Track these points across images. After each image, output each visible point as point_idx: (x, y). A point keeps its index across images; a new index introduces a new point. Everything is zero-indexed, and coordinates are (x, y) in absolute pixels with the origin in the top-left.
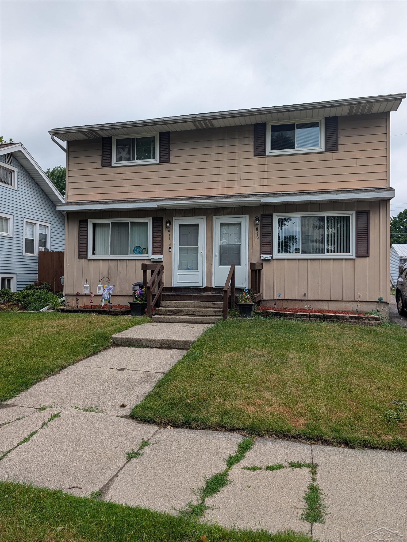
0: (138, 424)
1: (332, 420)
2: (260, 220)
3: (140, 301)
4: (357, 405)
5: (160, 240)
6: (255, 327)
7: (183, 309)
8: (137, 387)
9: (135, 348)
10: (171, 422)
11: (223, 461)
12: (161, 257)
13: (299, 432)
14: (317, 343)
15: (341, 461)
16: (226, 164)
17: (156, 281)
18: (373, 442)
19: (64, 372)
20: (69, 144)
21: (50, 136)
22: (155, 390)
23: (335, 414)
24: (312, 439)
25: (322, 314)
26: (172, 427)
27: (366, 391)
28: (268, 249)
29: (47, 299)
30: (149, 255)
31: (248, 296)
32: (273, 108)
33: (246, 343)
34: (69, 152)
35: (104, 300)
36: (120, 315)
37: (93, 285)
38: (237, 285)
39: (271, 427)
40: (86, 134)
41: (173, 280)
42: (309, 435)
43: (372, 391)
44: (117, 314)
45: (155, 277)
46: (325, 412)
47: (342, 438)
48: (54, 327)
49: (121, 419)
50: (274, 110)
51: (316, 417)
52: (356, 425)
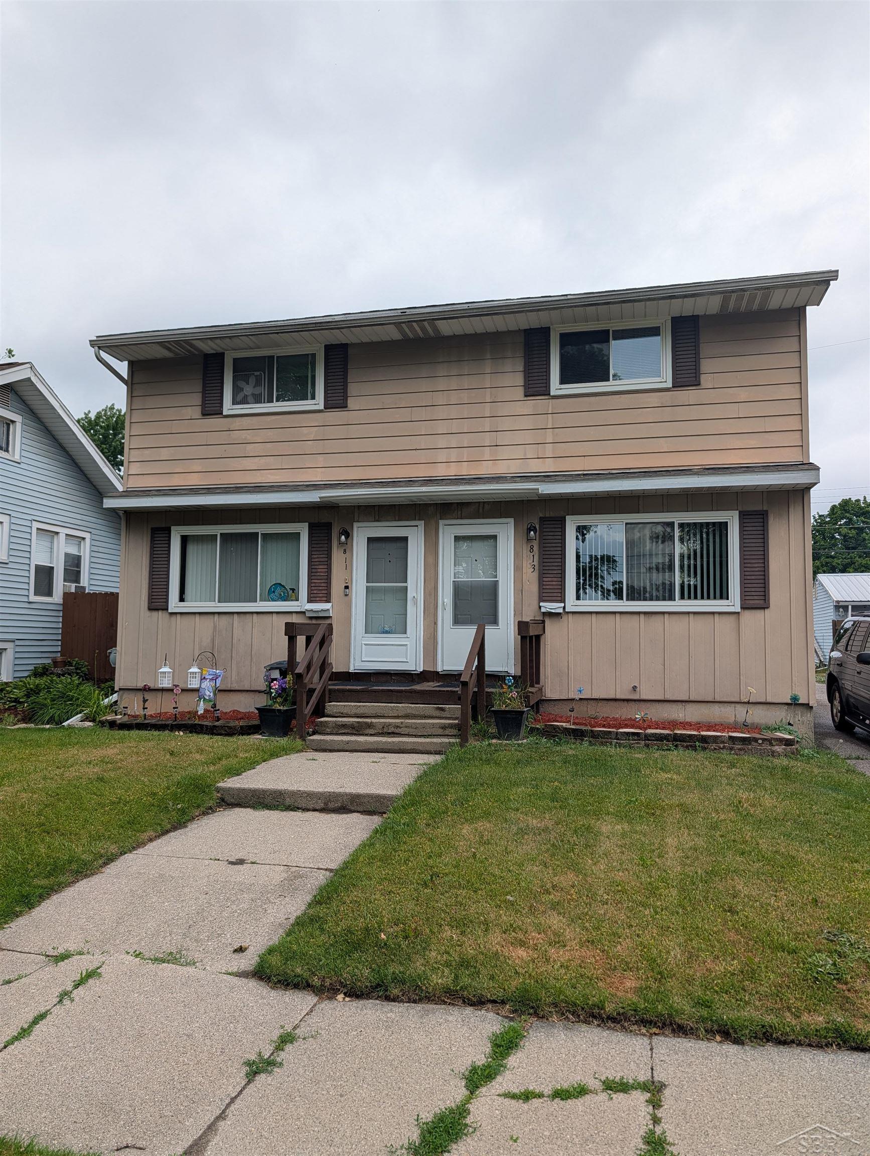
0: (273, 992)
1: (694, 979)
2: (538, 529)
3: (281, 704)
4: (747, 943)
5: (326, 570)
6: (529, 763)
7: (374, 720)
8: (273, 903)
9: (268, 811)
10: (345, 986)
11: (458, 1079)
12: (327, 606)
13: (623, 1008)
14: (660, 799)
15: (714, 1075)
16: (466, 411)
17: (315, 660)
18: (782, 1030)
19: (112, 869)
20: (132, 368)
21: (92, 351)
22: (311, 911)
23: (702, 965)
24: (651, 1022)
25: (671, 733)
26: (348, 997)
27: (767, 910)
28: (556, 591)
29: (78, 699)
30: (303, 604)
31: (515, 694)
32: (563, 298)
33: (509, 800)
34: (131, 383)
35: (202, 702)
36: (236, 734)
37: (180, 670)
38: (489, 667)
39: (563, 997)
40: (169, 348)
41: (354, 655)
42: (645, 1014)
43: (779, 910)
44: (230, 732)
45: (314, 651)
46: (679, 960)
47: (716, 1020)
48: (94, 765)
49: (235, 980)
50: (566, 302)
51: (660, 973)
52: (745, 991)
